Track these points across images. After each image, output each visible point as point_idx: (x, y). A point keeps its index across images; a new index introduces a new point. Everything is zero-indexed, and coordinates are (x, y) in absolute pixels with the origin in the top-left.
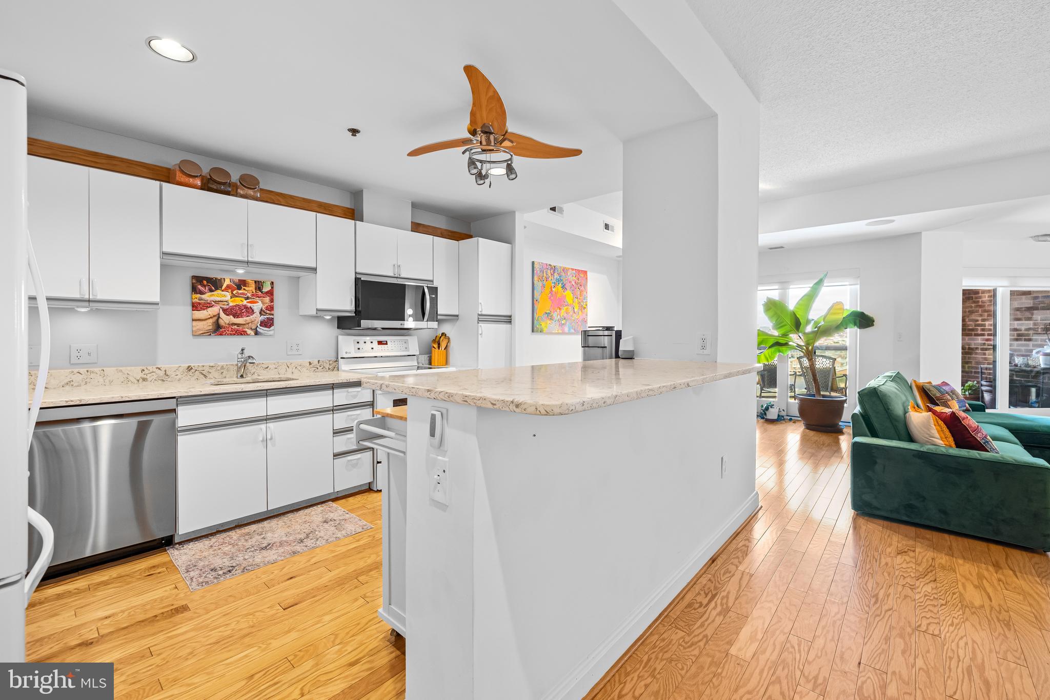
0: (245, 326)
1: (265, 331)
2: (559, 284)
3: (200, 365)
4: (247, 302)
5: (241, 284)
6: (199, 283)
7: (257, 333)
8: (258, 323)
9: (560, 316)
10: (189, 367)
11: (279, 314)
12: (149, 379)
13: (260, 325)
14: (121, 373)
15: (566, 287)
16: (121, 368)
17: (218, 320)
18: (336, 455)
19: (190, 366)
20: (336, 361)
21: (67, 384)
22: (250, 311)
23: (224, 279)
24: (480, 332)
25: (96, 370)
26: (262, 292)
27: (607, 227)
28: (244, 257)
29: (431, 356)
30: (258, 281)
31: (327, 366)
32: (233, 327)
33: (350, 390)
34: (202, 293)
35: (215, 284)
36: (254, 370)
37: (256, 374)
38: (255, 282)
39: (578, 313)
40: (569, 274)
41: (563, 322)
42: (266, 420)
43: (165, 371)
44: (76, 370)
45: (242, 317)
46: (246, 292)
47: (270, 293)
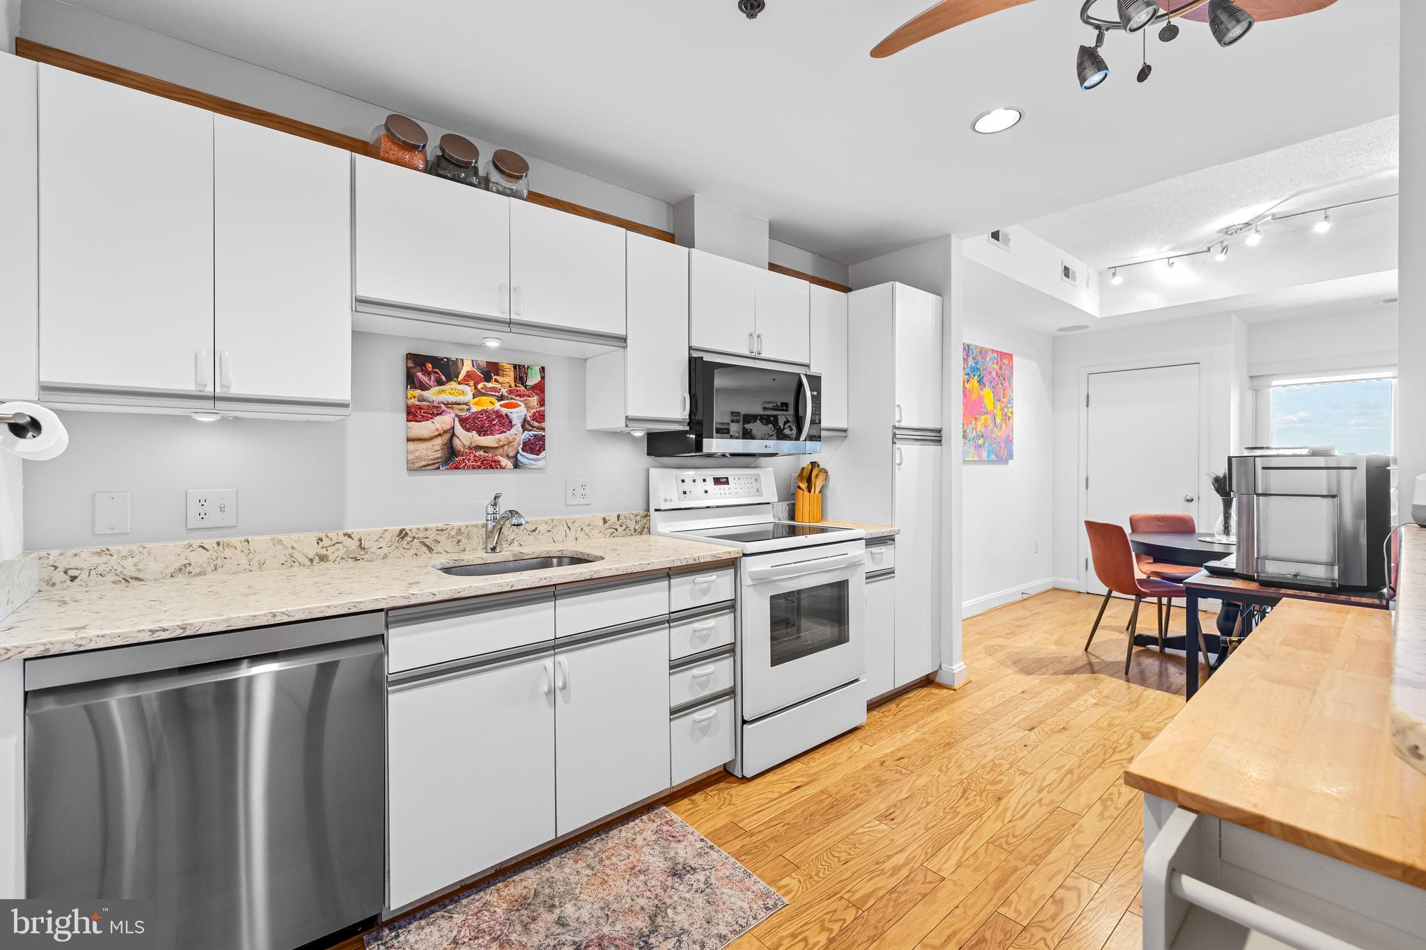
0: (498, 452)
1: (531, 460)
2: (974, 375)
3: (422, 526)
4: (501, 406)
5: (491, 370)
6: (419, 368)
7: (517, 465)
8: (519, 445)
9: (976, 432)
10: (402, 531)
11: (554, 428)
12: (332, 557)
13: (523, 450)
14: (282, 547)
15: (985, 382)
16: (279, 537)
17: (451, 439)
18: (676, 712)
19: (404, 529)
20: (646, 516)
21: (181, 569)
22: (506, 422)
23: (462, 360)
24: (898, 461)
25: (235, 540)
26: (526, 387)
27: (1066, 272)
28: (503, 313)
29: (794, 504)
30: (519, 365)
31: (632, 525)
32: (477, 454)
33: (700, 578)
34: (424, 387)
35: (445, 370)
36: (513, 536)
37: (516, 543)
38: (515, 366)
39: (1001, 426)
40: (988, 359)
41: (981, 442)
42: (554, 648)
43: (360, 540)
44: (196, 543)
45: (492, 434)
46: (499, 386)
47: (540, 389)
